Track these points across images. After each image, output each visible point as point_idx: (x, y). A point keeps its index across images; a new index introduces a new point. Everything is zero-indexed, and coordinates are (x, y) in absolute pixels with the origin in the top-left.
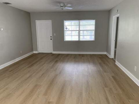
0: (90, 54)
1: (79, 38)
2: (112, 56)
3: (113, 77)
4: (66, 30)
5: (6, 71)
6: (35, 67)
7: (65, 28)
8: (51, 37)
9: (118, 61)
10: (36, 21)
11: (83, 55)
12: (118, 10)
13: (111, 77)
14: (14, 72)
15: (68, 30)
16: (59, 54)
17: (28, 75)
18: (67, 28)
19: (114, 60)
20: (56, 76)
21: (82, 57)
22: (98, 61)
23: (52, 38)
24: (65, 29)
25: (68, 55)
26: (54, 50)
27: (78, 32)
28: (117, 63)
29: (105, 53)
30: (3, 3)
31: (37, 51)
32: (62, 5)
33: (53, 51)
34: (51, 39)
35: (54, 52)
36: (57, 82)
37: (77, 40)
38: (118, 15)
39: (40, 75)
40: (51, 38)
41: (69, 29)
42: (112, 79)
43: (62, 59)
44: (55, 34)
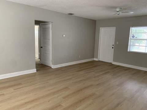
4: (132, 38)
7: (131, 36)
8: (113, 45)
15: (135, 38)
16: (119, 66)
18: (133, 37)
23: (114, 47)
26: (114, 61)
31: (97, 58)
32: (118, 10)
34: (113, 48)
40: (113, 46)
44: (117, 43)
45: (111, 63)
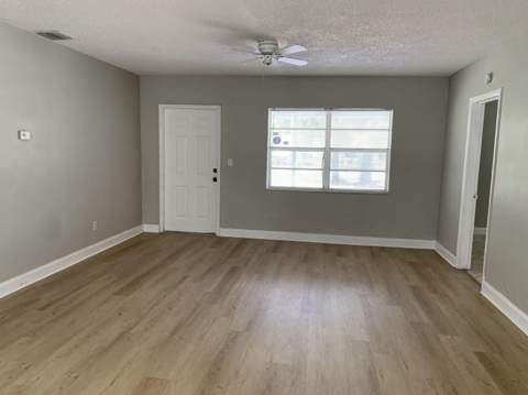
0: (371, 247)
1: (326, 178)
2: (462, 257)
3: (481, 356)
4: (274, 145)
5: (27, 304)
6: (146, 294)
7: (271, 137)
8: (215, 171)
9: (492, 284)
10: (161, 107)
11: (341, 250)
12: (491, 76)
13: (476, 361)
14: (59, 313)
15: (281, 145)
16: (244, 241)
17: (115, 330)
18: (277, 140)
19: (470, 277)
20: (232, 340)
21: (338, 258)
22: (407, 278)
23: (218, 175)
24: (271, 143)
25: (278, 245)
26: (223, 224)
27: (321, 154)
28: (490, 293)
29: (432, 245)
30: (40, 34)
31: (158, 223)
32: (267, 47)
33: (222, 226)
34: (215, 180)
35: (222, 230)
36: (237, 373)
37: (319, 185)
38: (494, 95)
39: (167, 334)
40: (214, 175)
41: (286, 143)
42: (482, 370)
43: (254, 259)
44: (230, 162)
45: (214, 234)
